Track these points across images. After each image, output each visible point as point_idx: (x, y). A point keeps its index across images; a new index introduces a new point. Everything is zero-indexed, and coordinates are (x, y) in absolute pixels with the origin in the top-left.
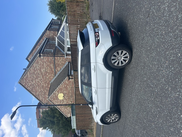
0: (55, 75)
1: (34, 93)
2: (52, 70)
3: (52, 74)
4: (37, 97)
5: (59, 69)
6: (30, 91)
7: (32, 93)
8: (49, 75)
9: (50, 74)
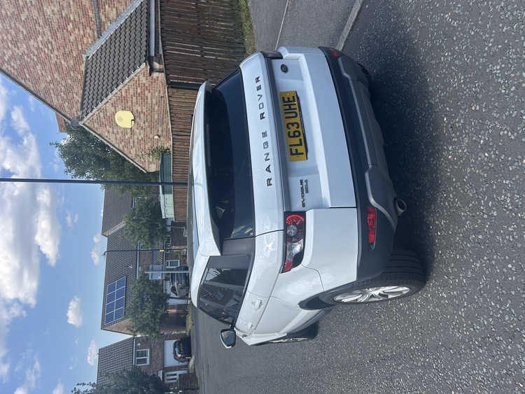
0: (100, 34)
1: (29, 85)
2: (85, 14)
3: (88, 28)
4: (42, 96)
5: (113, 14)
6: (13, 76)
7: (23, 82)
8: (77, 30)
9: (81, 26)
